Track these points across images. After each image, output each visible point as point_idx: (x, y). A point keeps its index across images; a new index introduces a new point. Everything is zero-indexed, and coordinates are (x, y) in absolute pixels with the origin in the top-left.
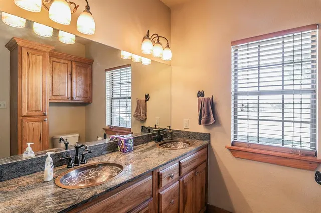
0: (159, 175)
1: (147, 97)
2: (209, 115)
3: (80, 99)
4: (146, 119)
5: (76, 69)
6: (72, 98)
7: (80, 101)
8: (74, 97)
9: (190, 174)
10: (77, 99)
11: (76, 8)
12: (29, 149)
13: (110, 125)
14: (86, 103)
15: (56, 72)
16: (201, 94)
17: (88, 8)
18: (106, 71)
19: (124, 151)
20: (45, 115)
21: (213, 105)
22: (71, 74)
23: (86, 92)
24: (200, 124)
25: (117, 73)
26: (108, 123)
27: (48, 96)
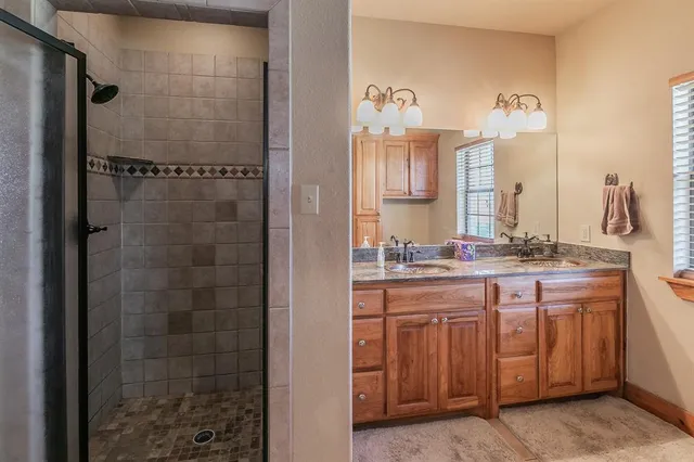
0: (497, 288)
1: (519, 188)
2: (622, 216)
3: (421, 193)
4: (516, 225)
5: (415, 151)
6: (410, 193)
7: (422, 195)
8: (413, 191)
9: (565, 306)
10: (416, 193)
11: (404, 102)
12: (366, 242)
13: (464, 232)
14: (429, 199)
15: (391, 159)
16: (612, 180)
17: (415, 100)
18: (457, 149)
19: (461, 259)
20: (378, 214)
21: (633, 199)
22: (409, 160)
23: (429, 183)
24: (605, 232)
25: (474, 152)
26: (460, 230)
27: (382, 191)
